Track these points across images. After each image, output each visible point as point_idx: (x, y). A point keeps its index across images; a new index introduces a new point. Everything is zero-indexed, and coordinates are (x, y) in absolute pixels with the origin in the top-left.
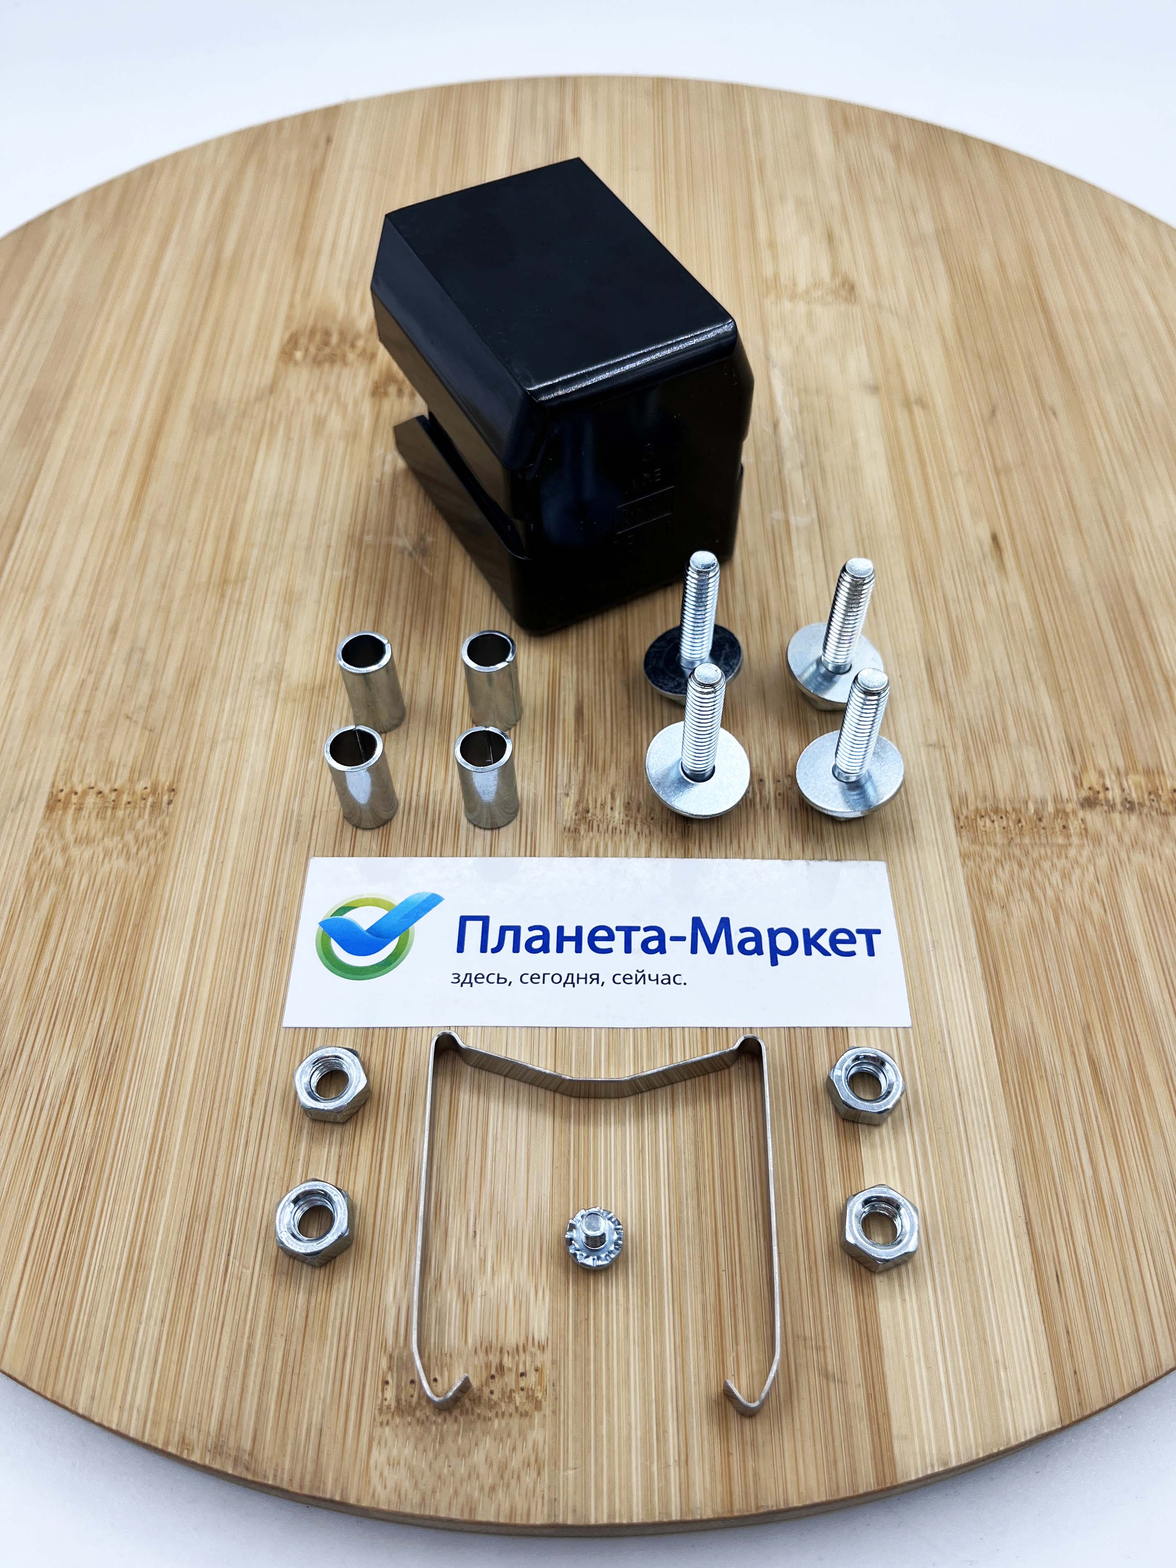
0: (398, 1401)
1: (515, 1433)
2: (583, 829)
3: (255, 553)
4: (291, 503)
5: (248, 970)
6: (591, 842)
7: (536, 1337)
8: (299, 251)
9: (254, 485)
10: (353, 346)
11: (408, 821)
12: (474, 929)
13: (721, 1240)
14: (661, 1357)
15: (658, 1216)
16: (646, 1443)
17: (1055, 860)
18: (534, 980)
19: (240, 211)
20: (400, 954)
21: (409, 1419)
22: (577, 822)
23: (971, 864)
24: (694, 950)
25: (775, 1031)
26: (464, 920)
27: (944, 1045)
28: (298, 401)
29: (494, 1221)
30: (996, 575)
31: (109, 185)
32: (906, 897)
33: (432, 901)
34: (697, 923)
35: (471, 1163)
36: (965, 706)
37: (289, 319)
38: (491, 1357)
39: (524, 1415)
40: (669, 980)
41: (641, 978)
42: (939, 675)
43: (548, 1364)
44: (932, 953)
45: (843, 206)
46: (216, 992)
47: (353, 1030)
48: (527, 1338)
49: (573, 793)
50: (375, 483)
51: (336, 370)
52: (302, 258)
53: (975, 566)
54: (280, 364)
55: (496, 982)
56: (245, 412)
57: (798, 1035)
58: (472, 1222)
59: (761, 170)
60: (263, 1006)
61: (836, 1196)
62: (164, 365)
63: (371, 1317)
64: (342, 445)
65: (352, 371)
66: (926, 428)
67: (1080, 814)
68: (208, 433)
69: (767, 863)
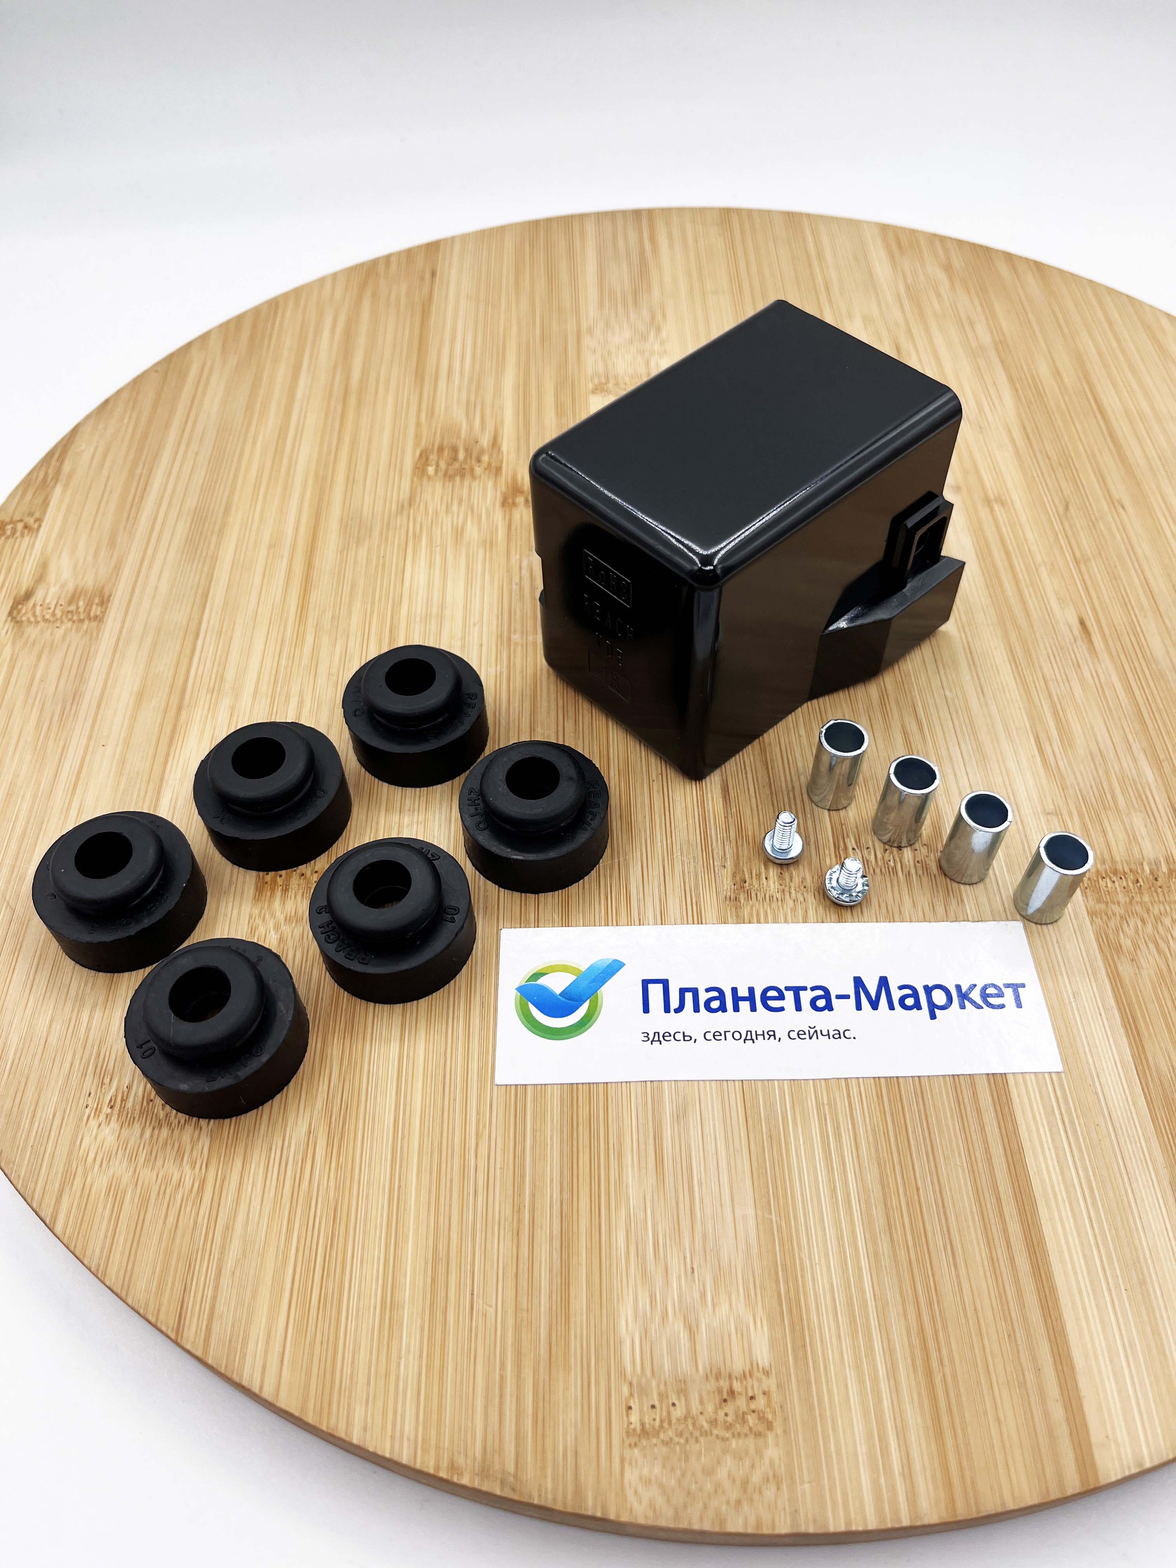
0: (643, 1425)
1: (752, 1450)
2: (742, 897)
4: (442, 607)
6: (752, 909)
7: (760, 1362)
8: (419, 375)
9: (406, 593)
10: (479, 460)
12: (656, 991)
13: (916, 1271)
14: (875, 1379)
15: (856, 1249)
16: (872, 1458)
18: (717, 1037)
19: (361, 341)
20: (593, 1015)
21: (654, 1441)
22: (737, 891)
23: (1098, 921)
24: (859, 1007)
25: (941, 1078)
26: (646, 983)
28: (436, 512)
29: (708, 1257)
30: (1087, 655)
31: (239, 319)
32: (1044, 954)
33: (614, 967)
34: (858, 983)
35: (681, 1205)
36: (1076, 778)
37: (418, 436)
38: (722, 1383)
39: (758, 1435)
40: (839, 1035)
41: (814, 1033)
42: (1048, 749)
43: (773, 1388)
44: (1073, 1004)
45: (907, 322)
47: (559, 1087)
48: (752, 1365)
49: (729, 864)
50: (514, 587)
51: (466, 483)
52: (422, 381)
53: (1068, 649)
54: (415, 479)
55: (682, 1038)
56: (389, 523)
57: (962, 1081)
58: (688, 1260)
59: (827, 289)
60: (474, 1066)
61: (1015, 1228)
62: (310, 482)
63: (608, 1349)
64: (481, 551)
65: (481, 484)
66: (1007, 524)
68: (358, 544)
69: (915, 925)
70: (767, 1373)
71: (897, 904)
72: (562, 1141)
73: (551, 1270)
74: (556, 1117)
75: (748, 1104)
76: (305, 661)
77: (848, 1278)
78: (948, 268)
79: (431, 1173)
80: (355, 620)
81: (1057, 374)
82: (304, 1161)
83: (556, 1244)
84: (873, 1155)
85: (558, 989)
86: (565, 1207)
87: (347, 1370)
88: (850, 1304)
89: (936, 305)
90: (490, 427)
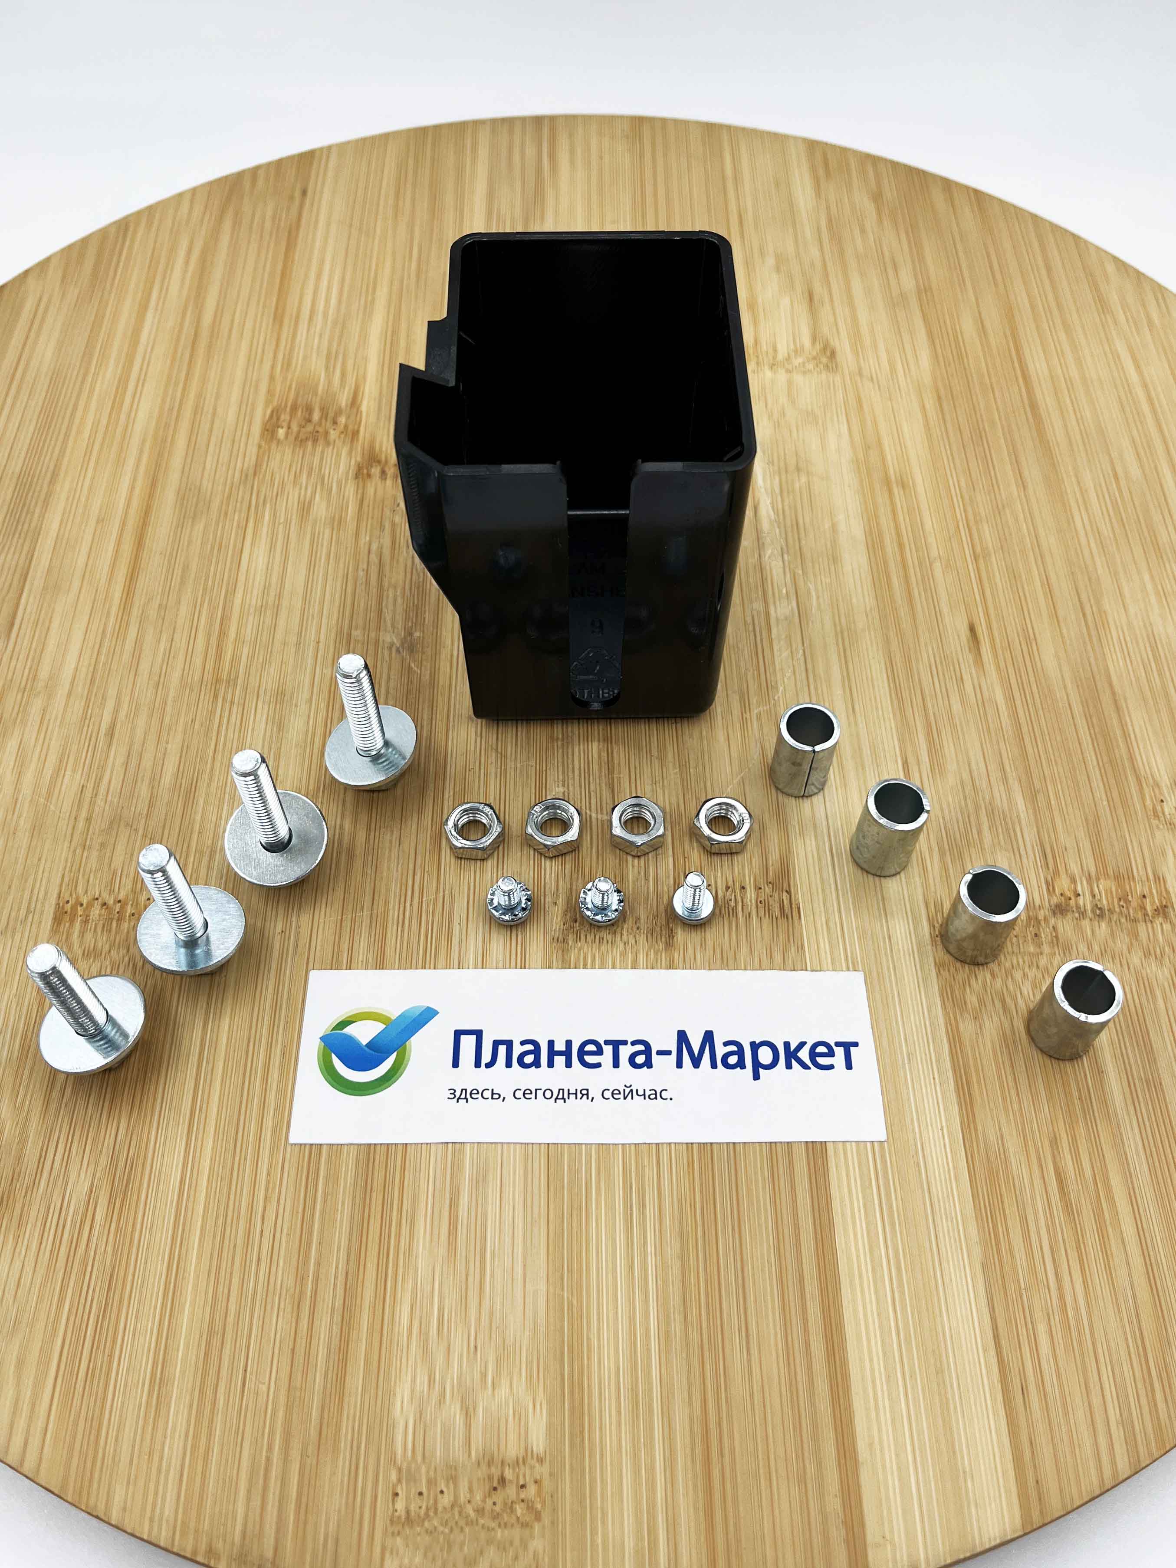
0: (408, 1512)
1: (517, 1541)
2: (571, 939)
3: (245, 651)
4: (280, 596)
5: (254, 1086)
6: (579, 953)
7: (535, 1449)
8: (278, 318)
9: (242, 578)
10: (335, 423)
11: (403, 931)
12: (468, 1043)
13: (706, 1353)
14: (651, 1469)
15: (647, 1331)
17: (1027, 970)
18: (527, 1096)
19: (218, 273)
20: (398, 1070)
21: (418, 1529)
22: (566, 932)
23: (945, 973)
24: (679, 1065)
26: (458, 1034)
27: (918, 1158)
28: (283, 485)
29: (494, 1336)
30: (973, 668)
31: (85, 242)
32: (883, 1008)
33: (428, 1014)
34: (682, 1037)
35: (471, 1279)
37: (270, 392)
38: (493, 1469)
39: (525, 1525)
40: (656, 1095)
41: (629, 1093)
43: (546, 1476)
44: (907, 1066)
45: (824, 262)
46: (224, 1109)
47: (356, 1147)
48: (526, 1451)
50: (361, 573)
51: (319, 449)
52: (281, 325)
53: (953, 660)
54: (263, 443)
55: (490, 1097)
56: (230, 495)
57: (779, 1150)
58: (472, 1337)
60: (269, 1123)
61: (814, 1309)
62: (148, 445)
63: (380, 1431)
64: (327, 532)
65: (335, 451)
66: (905, 510)
67: (1052, 921)
68: (194, 519)
69: (749, 973)
70: (541, 1461)
71: (733, 949)
72: (353, 1207)
73: (329, 1348)
74: (350, 1181)
75: (552, 1171)
76: (126, 657)
77: (636, 1362)
78: (877, 197)
79: (214, 1237)
80: (184, 610)
81: (983, 329)
83: (337, 1318)
84: (677, 1230)
85: (364, 1041)
86: (350, 1277)
87: (110, 1449)
88: (634, 1389)
89: (859, 241)
90: (351, 381)
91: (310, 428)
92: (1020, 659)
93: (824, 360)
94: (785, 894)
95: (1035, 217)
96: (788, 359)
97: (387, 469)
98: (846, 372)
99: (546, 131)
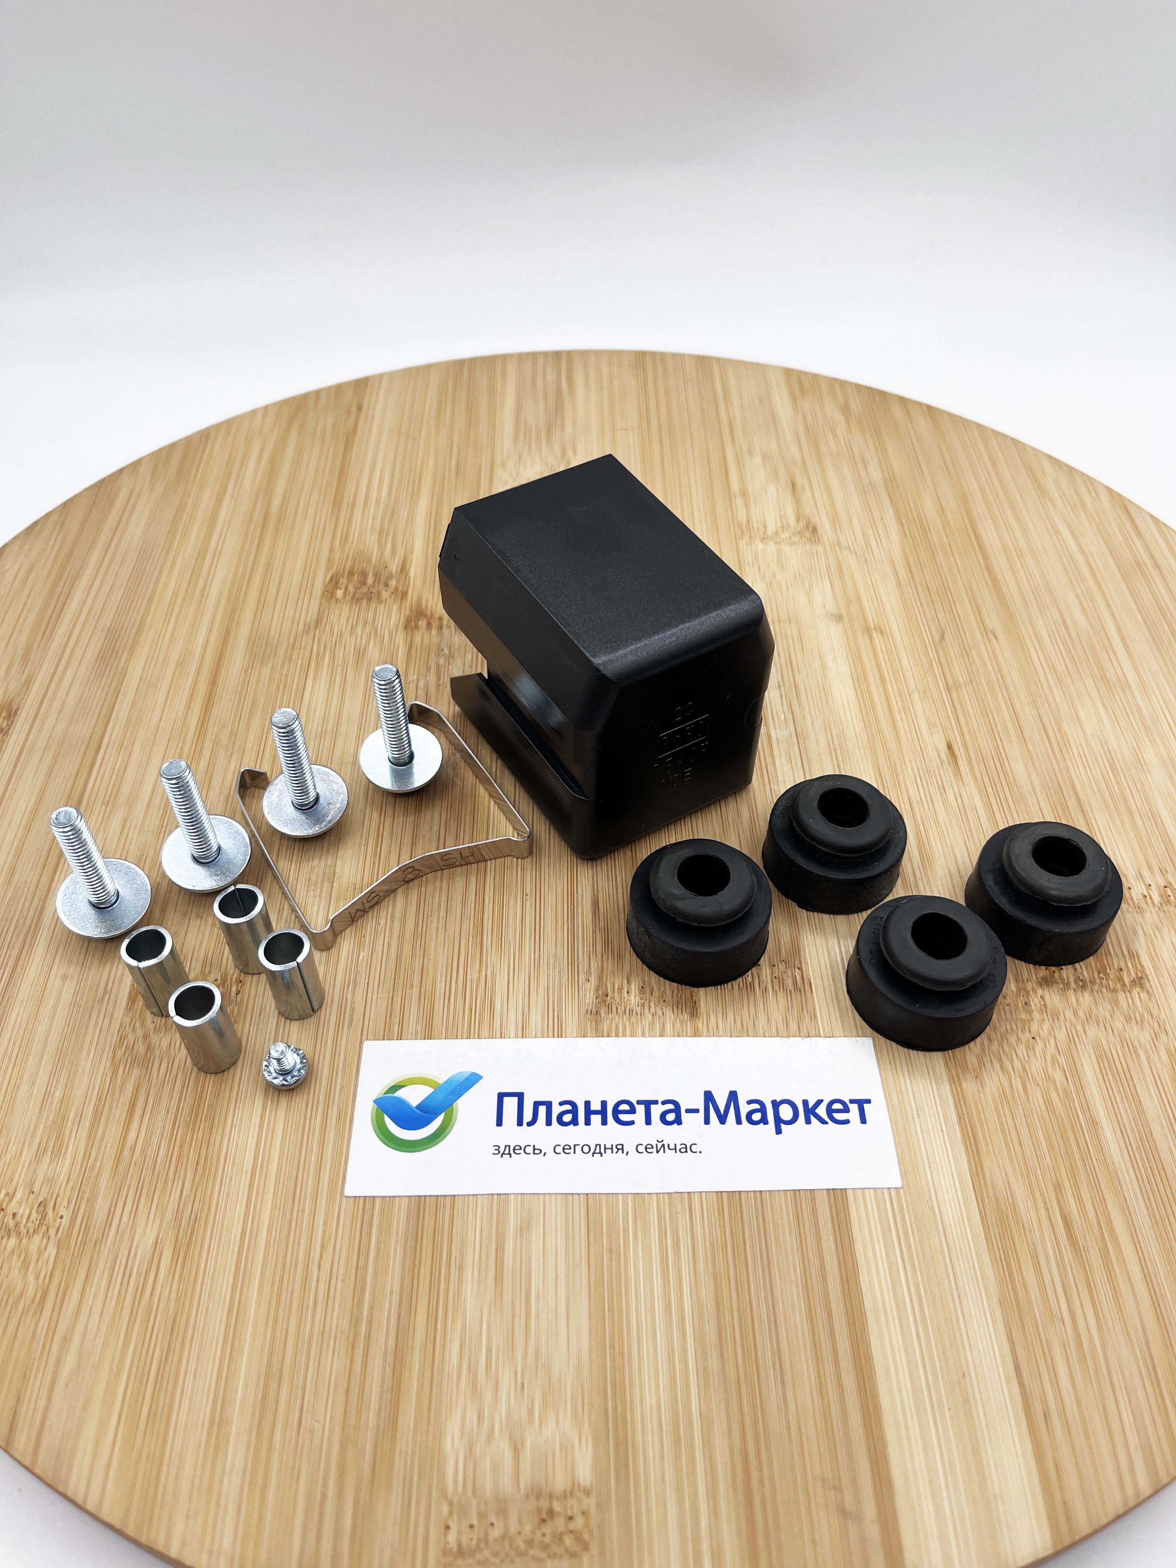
0: (459, 1545)
2: (603, 1011)
4: (338, 724)
5: (312, 1144)
6: (611, 1023)
7: (581, 1481)
8: (337, 504)
10: (386, 585)
11: (449, 1006)
12: (511, 1104)
13: (743, 1388)
14: (695, 1498)
15: (686, 1366)
17: (1020, 1034)
18: (566, 1151)
19: (285, 470)
21: (470, 1561)
22: (598, 1005)
24: (707, 1121)
26: (501, 1096)
27: (932, 1204)
28: (340, 634)
29: (539, 1373)
30: (953, 778)
31: (172, 447)
32: (892, 1069)
33: (472, 1080)
34: (709, 1097)
35: (517, 1319)
37: (330, 561)
38: (542, 1503)
39: (574, 1556)
40: (686, 1149)
41: (661, 1147)
43: (593, 1508)
44: (916, 1120)
45: (803, 459)
47: (407, 1198)
48: (573, 1484)
49: (593, 978)
51: (373, 606)
52: (339, 511)
53: (935, 772)
54: (323, 601)
55: (532, 1152)
56: (294, 643)
57: (803, 1197)
58: (519, 1375)
59: (731, 429)
60: (325, 1178)
61: (844, 1345)
62: (222, 604)
63: (432, 1468)
65: (387, 607)
66: (885, 651)
67: (1040, 992)
68: (262, 663)
69: (768, 1040)
70: (587, 1493)
71: (752, 1017)
72: (405, 1255)
73: (382, 1386)
74: (402, 1229)
75: (591, 1217)
77: (676, 1397)
78: (846, 410)
80: (252, 736)
81: (942, 510)
82: (148, 1272)
83: (390, 1358)
84: (711, 1271)
87: (171, 1485)
88: (676, 1421)
89: (832, 443)
90: (400, 554)
91: (364, 589)
92: (994, 771)
93: (807, 534)
94: (797, 970)
95: (979, 426)
96: (776, 533)
97: (432, 621)
98: (827, 543)
99: (564, 362)
